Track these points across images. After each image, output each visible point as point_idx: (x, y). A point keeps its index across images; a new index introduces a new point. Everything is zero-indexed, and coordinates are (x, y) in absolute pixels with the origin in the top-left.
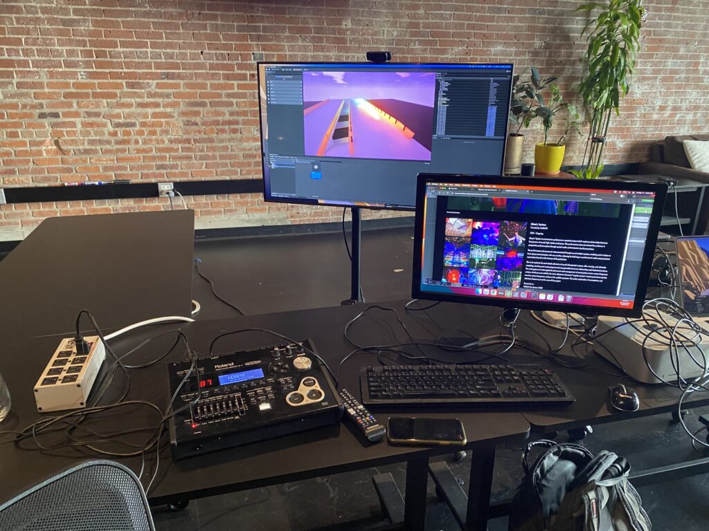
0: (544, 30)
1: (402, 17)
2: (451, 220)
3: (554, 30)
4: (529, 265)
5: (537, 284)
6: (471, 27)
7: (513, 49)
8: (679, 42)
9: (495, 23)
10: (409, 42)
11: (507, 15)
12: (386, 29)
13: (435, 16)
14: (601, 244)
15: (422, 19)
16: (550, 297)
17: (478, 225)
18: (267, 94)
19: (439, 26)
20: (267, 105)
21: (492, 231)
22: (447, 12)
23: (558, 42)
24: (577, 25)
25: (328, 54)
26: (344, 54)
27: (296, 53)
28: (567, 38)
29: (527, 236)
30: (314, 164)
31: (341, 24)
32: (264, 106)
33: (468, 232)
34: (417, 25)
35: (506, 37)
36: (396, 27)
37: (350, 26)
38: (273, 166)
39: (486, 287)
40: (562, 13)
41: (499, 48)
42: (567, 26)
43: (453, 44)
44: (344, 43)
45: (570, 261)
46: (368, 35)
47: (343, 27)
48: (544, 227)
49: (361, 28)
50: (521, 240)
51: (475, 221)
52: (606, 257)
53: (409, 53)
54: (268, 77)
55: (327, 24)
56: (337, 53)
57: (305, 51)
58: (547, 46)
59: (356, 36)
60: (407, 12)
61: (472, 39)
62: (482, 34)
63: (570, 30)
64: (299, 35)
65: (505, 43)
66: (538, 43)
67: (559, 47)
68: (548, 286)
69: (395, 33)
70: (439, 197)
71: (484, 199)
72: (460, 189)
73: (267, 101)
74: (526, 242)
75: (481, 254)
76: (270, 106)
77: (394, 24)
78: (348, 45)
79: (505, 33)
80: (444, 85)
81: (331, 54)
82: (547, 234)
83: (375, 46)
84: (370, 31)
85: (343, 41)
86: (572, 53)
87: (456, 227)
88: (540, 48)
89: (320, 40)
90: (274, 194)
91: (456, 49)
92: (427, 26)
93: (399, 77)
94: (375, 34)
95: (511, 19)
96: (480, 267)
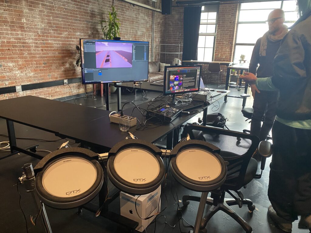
0: (91, 28)
1: (45, 20)
2: (171, 76)
3: (93, 28)
4: (184, 84)
5: (185, 88)
6: (69, 25)
7: (83, 34)
8: (125, 34)
9: (76, 25)
10: (48, 30)
11: (79, 22)
12: (39, 24)
13: (57, 20)
14: (193, 78)
15: (52, 21)
16: (186, 90)
17: (175, 76)
18: (84, 49)
19: (58, 24)
20: (84, 52)
21: (177, 78)
22: (60, 19)
23: (95, 32)
24: (99, 27)
25: (17, 32)
26: (24, 33)
27: (3, 31)
28: (98, 31)
29: (183, 78)
30: (99, 70)
31: (21, 20)
32: (82, 53)
33: (174, 78)
34: (50, 23)
35: (80, 30)
36: (43, 23)
37: (25, 21)
38: (86, 72)
39: (176, 90)
40: (95, 23)
41: (79, 33)
42: (97, 27)
43: (64, 31)
44: (23, 28)
45: (189, 82)
46: (33, 25)
47: (22, 21)
48: (185, 75)
49: (30, 22)
50: (182, 79)
51: (175, 75)
52: (194, 80)
53: (49, 34)
54: (84, 43)
55: (16, 20)
56: (21, 32)
57: (7, 31)
58: (92, 34)
59: (28, 26)
60: (46, 18)
61: (70, 30)
62: (72, 28)
63: (98, 29)
64: (3, 24)
65: (80, 32)
66: (90, 32)
67: (96, 34)
68: (187, 88)
69: (43, 26)
70: (169, 71)
71: (176, 71)
72: (173, 69)
73: (84, 51)
74: (183, 79)
75: (176, 83)
76: (84, 53)
77: (42, 22)
78: (25, 29)
79: (79, 28)
80: (134, 47)
81: (18, 32)
82: (186, 77)
83: (36, 30)
84: (33, 24)
85: (23, 27)
86: (99, 36)
87: (172, 77)
88: (90, 34)
89: (13, 26)
90: (86, 82)
91: (66, 33)
92: (54, 24)
93: (123, 44)
94: (35, 25)
95: (81, 24)
96: (176, 86)
